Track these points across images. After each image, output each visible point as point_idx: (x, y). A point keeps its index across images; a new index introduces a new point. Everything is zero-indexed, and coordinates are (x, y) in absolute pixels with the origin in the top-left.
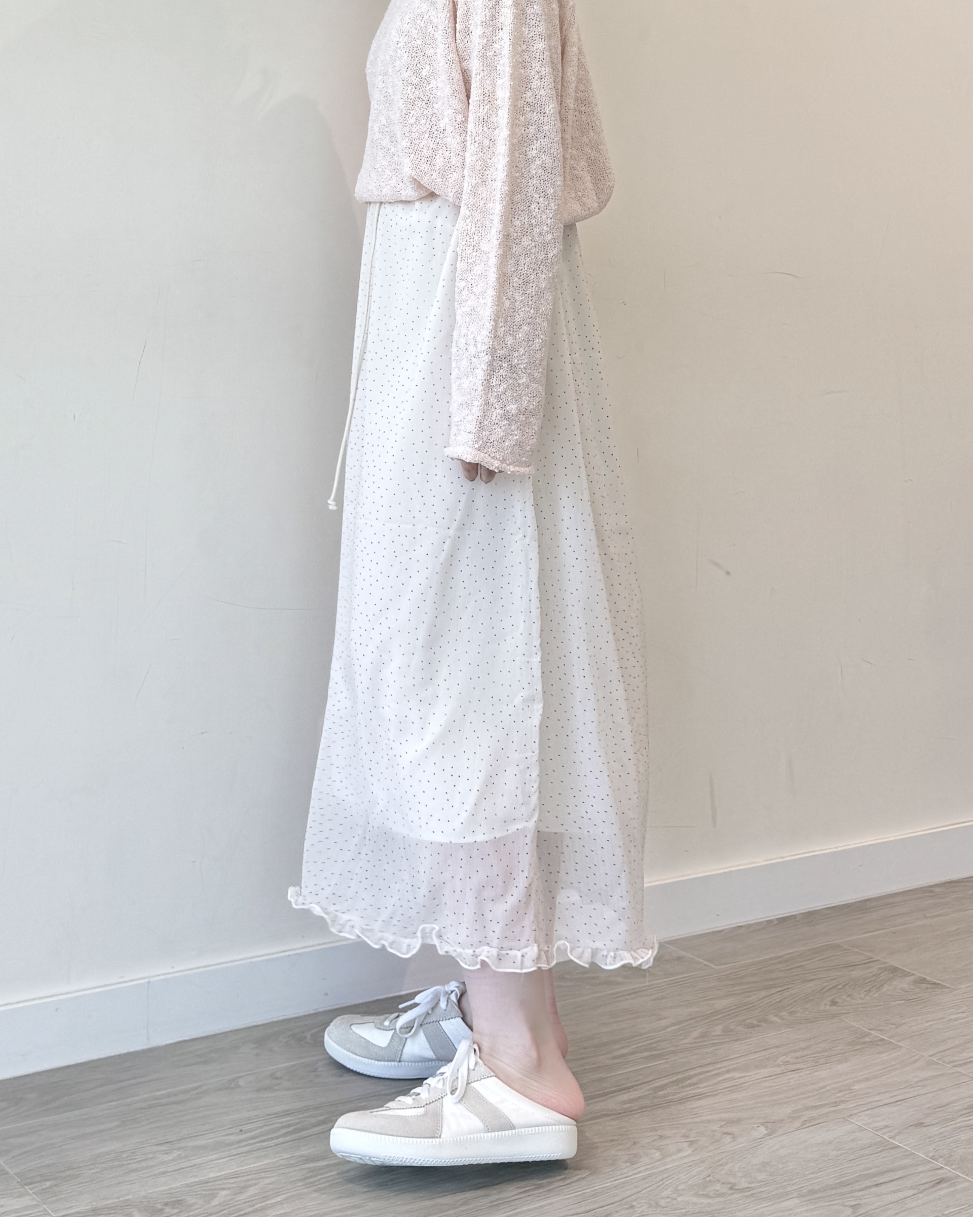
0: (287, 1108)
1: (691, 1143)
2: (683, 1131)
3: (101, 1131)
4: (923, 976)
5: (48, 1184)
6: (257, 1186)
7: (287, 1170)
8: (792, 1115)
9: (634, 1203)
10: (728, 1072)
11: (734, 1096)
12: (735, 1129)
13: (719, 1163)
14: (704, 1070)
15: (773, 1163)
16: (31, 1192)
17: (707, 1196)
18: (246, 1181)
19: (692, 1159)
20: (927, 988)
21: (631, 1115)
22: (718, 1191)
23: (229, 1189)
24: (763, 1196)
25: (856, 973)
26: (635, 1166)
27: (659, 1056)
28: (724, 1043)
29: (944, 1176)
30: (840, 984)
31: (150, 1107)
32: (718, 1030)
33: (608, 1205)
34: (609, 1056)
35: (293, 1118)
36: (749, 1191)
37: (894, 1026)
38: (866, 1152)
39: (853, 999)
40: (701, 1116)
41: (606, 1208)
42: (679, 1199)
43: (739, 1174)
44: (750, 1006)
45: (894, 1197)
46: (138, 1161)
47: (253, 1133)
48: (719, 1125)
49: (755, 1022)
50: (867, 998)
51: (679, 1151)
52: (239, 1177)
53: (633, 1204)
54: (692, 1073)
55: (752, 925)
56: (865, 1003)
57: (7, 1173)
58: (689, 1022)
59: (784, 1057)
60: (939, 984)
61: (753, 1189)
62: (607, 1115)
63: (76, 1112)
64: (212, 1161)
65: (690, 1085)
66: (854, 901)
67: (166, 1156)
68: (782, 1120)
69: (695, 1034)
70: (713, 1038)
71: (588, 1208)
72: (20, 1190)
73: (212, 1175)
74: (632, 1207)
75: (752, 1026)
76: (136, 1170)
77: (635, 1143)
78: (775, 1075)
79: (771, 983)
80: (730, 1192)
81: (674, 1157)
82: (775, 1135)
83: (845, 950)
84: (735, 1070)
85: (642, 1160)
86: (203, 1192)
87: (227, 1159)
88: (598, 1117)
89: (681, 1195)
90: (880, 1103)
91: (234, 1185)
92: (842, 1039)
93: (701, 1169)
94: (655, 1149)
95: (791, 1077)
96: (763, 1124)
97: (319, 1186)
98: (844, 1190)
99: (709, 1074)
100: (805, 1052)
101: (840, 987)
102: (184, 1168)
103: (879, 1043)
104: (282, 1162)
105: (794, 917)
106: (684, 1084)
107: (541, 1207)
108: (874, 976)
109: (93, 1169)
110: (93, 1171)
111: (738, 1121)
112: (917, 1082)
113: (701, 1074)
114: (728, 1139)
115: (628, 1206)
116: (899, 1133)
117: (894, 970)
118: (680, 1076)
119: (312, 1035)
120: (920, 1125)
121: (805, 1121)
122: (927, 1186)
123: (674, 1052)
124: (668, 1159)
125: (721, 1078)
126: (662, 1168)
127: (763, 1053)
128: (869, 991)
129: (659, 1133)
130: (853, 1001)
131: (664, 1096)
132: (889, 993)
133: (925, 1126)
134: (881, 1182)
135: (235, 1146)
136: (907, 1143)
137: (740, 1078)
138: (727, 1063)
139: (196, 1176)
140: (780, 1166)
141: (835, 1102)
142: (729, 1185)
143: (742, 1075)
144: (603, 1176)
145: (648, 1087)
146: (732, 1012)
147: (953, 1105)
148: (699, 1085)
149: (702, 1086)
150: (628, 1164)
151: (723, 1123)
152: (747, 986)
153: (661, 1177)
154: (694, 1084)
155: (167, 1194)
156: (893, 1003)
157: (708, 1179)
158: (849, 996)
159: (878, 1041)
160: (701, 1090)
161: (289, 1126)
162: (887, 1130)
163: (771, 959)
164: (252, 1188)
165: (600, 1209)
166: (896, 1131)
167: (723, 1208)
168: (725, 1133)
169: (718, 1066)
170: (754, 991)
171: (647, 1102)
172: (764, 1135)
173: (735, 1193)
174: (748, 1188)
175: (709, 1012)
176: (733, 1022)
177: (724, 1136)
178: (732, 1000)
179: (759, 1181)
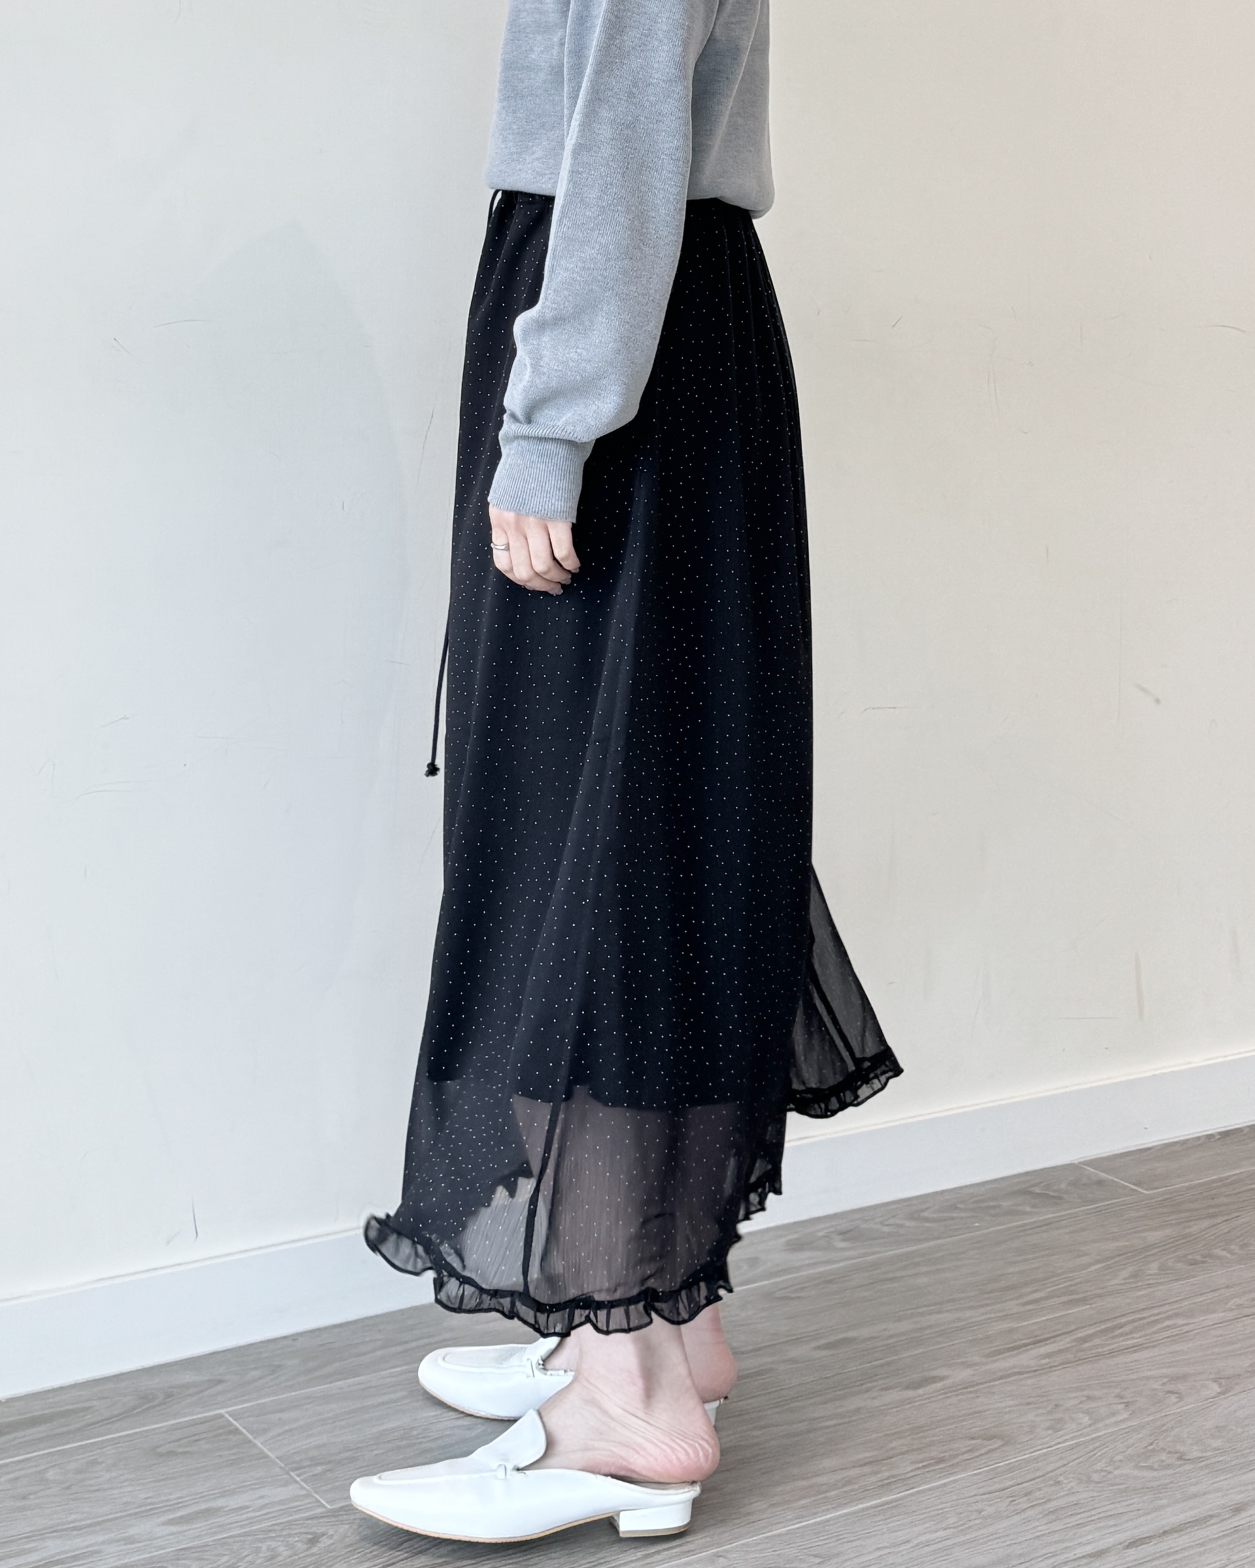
1: (1127, 1404)
2: (1117, 1391)
3: (382, 1404)
5: (319, 1469)
8: (1250, 1369)
9: (1061, 1478)
10: (1169, 1318)
11: (1177, 1347)
12: (1181, 1387)
13: (1163, 1428)
14: (1138, 1316)
15: (1230, 1427)
16: (298, 1479)
17: (1151, 1468)
19: (1130, 1424)
21: (1051, 1372)
22: (1163, 1461)
24: (1220, 1467)
26: (1060, 1433)
27: (1084, 1301)
28: (1162, 1284)
32: (1154, 1268)
33: (1027, 1482)
34: (1021, 1301)
36: (1203, 1461)
40: (1137, 1372)
41: (1025, 1485)
42: (1116, 1472)
43: (1190, 1441)
44: (1191, 1238)
48: (1160, 1383)
49: (1199, 1258)
51: (1113, 1414)
53: (1059, 1479)
54: (1124, 1320)
55: (1188, 1140)
57: (267, 1457)
58: (1117, 1259)
59: (1237, 1299)
61: (1206, 1458)
62: (1020, 1373)
63: (351, 1381)
65: (1121, 1335)
68: (1239, 1375)
69: (1125, 1274)
70: (1148, 1277)
71: (1002, 1486)
72: (284, 1476)
74: (1058, 1483)
75: (1194, 1263)
77: (1057, 1406)
78: (1227, 1321)
80: (1179, 1463)
81: (1108, 1422)
82: (1231, 1394)
84: (1176, 1315)
85: (1066, 1427)
88: (1010, 1375)
89: (1117, 1468)
93: (1140, 1436)
94: (1083, 1412)
95: (1246, 1322)
96: (1215, 1380)
99: (1146, 1321)
106: (1114, 1334)
107: (945, 1485)
110: (376, 1452)
111: (1184, 1377)
113: (1134, 1321)
114: (1173, 1398)
115: (1051, 1482)
118: (1109, 1325)
123: (1099, 1296)
124: (1100, 1425)
125: (1159, 1326)
126: (1094, 1436)
127: (1210, 1295)
129: (1086, 1393)
131: (1090, 1349)
137: (1184, 1325)
138: (1167, 1308)
140: (1240, 1430)
142: (1178, 1455)
143: (1185, 1322)
144: (1019, 1446)
145: (1068, 1340)
146: (1170, 1246)
148: (1132, 1335)
149: (1136, 1335)
150: (1050, 1432)
151: (1165, 1380)
152: (1188, 1214)
153: (1091, 1447)
154: (1127, 1334)
157: (1151, 1447)
160: (1136, 1341)
163: (1214, 1181)
165: (1017, 1487)
167: (1171, 1483)
168: (1170, 1392)
169: (1156, 1311)
170: (1195, 1220)
171: (1070, 1356)
172: (1219, 1393)
173: (1185, 1464)
174: (1201, 1458)
175: (1140, 1247)
176: (1171, 1258)
177: (1168, 1395)
178: (1168, 1231)
179: (1214, 1449)
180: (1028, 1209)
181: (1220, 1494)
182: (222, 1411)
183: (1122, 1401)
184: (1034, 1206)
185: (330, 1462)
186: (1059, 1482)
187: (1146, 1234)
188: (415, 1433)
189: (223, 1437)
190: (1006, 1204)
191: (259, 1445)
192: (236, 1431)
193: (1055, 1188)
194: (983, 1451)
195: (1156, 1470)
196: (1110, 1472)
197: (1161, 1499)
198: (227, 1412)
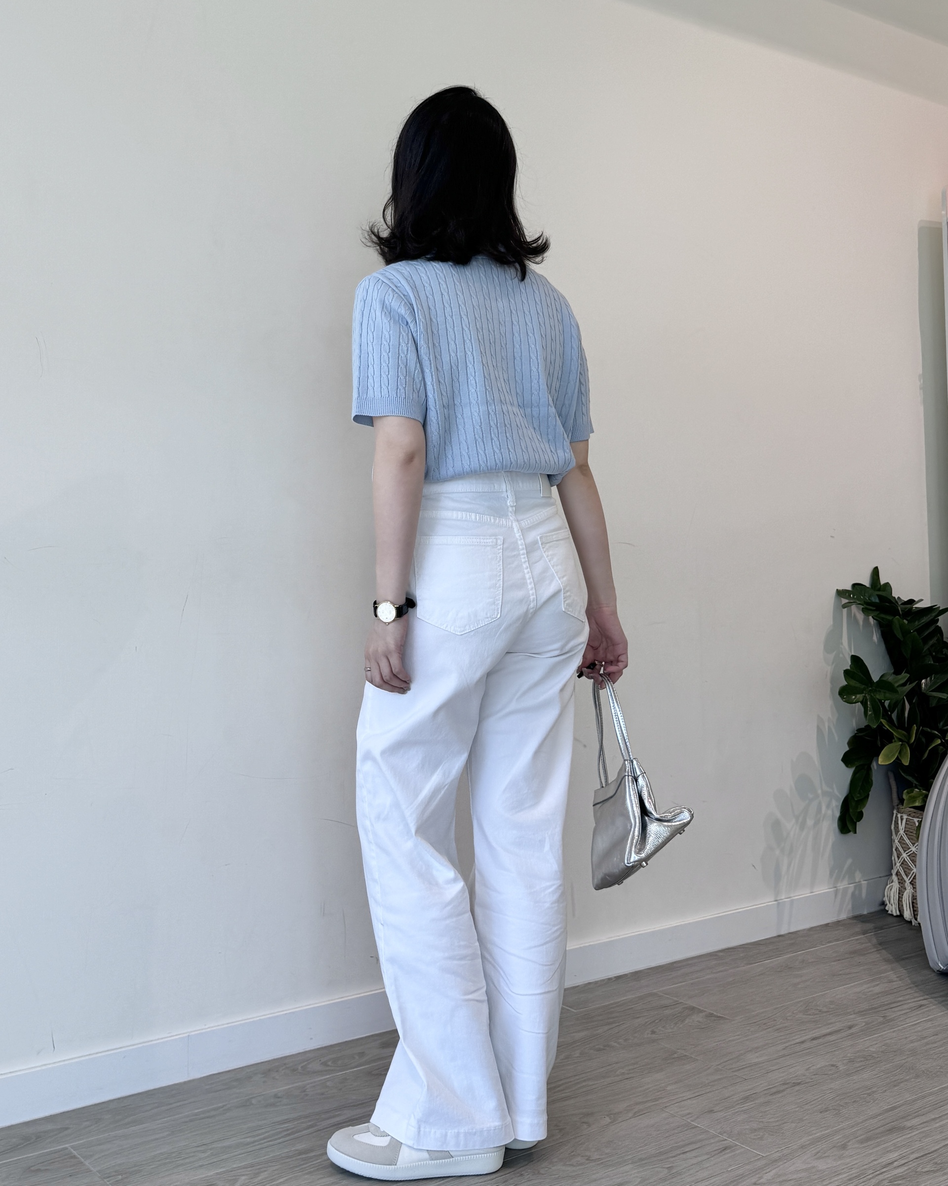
0: (286, 1118)
1: (561, 1130)
3: (157, 1139)
4: (712, 1012)
5: (120, 1177)
6: (266, 1173)
7: (287, 1160)
8: (627, 1109)
10: (585, 1081)
12: (589, 1120)
13: (580, 1142)
17: (572, 1165)
18: (259, 1169)
20: (715, 1020)
23: (247, 1175)
25: (667, 1012)
29: (727, 1145)
30: (657, 1019)
31: (191, 1121)
35: (290, 1124)
37: (693, 1046)
38: (676, 1131)
39: (666, 1029)
44: (598, 1036)
45: (695, 1161)
46: (183, 1159)
47: (262, 1136)
49: (602, 1047)
50: (675, 1028)
52: (253, 1167)
55: (598, 981)
56: (674, 1032)
57: (91, 1171)
59: (622, 1070)
60: (722, 1017)
61: (602, 1159)
64: (236, 1156)
66: (665, 963)
67: (203, 1154)
68: (620, 1112)
72: (101, 1182)
73: (235, 1166)
75: (599, 1050)
76: (182, 1165)
78: (616, 1082)
79: (611, 1020)
80: (587, 1162)
82: (617, 1122)
83: (660, 996)
84: (589, 1079)
86: (230, 1178)
87: (245, 1154)
90: (685, 1098)
91: (250, 1172)
92: (659, 1056)
95: (626, 1082)
96: (608, 1115)
97: (309, 1170)
98: (662, 1157)
100: (635, 1066)
101: (657, 1021)
102: (214, 1162)
103: (684, 1057)
104: (283, 1155)
105: (625, 975)
108: (679, 1013)
109: (152, 1165)
110: (152, 1167)
111: (592, 1114)
112: (708, 1083)
114: (585, 1126)
115: (518, 1175)
116: (698, 1117)
117: (693, 1009)
119: (302, 1067)
120: (711, 1111)
121: (635, 1112)
122: (717, 1152)
125: (579, 1086)
127: (607, 1068)
128: (676, 1024)
130: (666, 1031)
132: (690, 1024)
133: (714, 1112)
134: (686, 1151)
135: (251, 1145)
136: (703, 1124)
137: (593, 1085)
138: (583, 1075)
139: (224, 1167)
140: (620, 1143)
141: (655, 1099)
142: (587, 1158)
146: (586, 1041)
147: (732, 1097)
148: (565, 1091)
149: (567, 1091)
151: (582, 1116)
152: (596, 1023)
154: (562, 1090)
155: (205, 1180)
156: (693, 1031)
158: (663, 1027)
159: (684, 1056)
161: (288, 1130)
162: (690, 1116)
164: (262, 1174)
166: (696, 1116)
167: (583, 1173)
168: (583, 1123)
169: (577, 1077)
170: (600, 1026)
172: (610, 1122)
173: (590, 1163)
174: (599, 1159)
175: (571, 1042)
176: (587, 1048)
178: (586, 1032)
179: (606, 1154)
181: (608, 1179)
182: (67, 1146)
183: (558, 1128)
185: (126, 1173)
186: (522, 1174)
187: (574, 1034)
188: (174, 1155)
189: (68, 1160)
191: (87, 1163)
192: (74, 1157)
195: (575, 1166)
197: (577, 1183)
198: (70, 1146)
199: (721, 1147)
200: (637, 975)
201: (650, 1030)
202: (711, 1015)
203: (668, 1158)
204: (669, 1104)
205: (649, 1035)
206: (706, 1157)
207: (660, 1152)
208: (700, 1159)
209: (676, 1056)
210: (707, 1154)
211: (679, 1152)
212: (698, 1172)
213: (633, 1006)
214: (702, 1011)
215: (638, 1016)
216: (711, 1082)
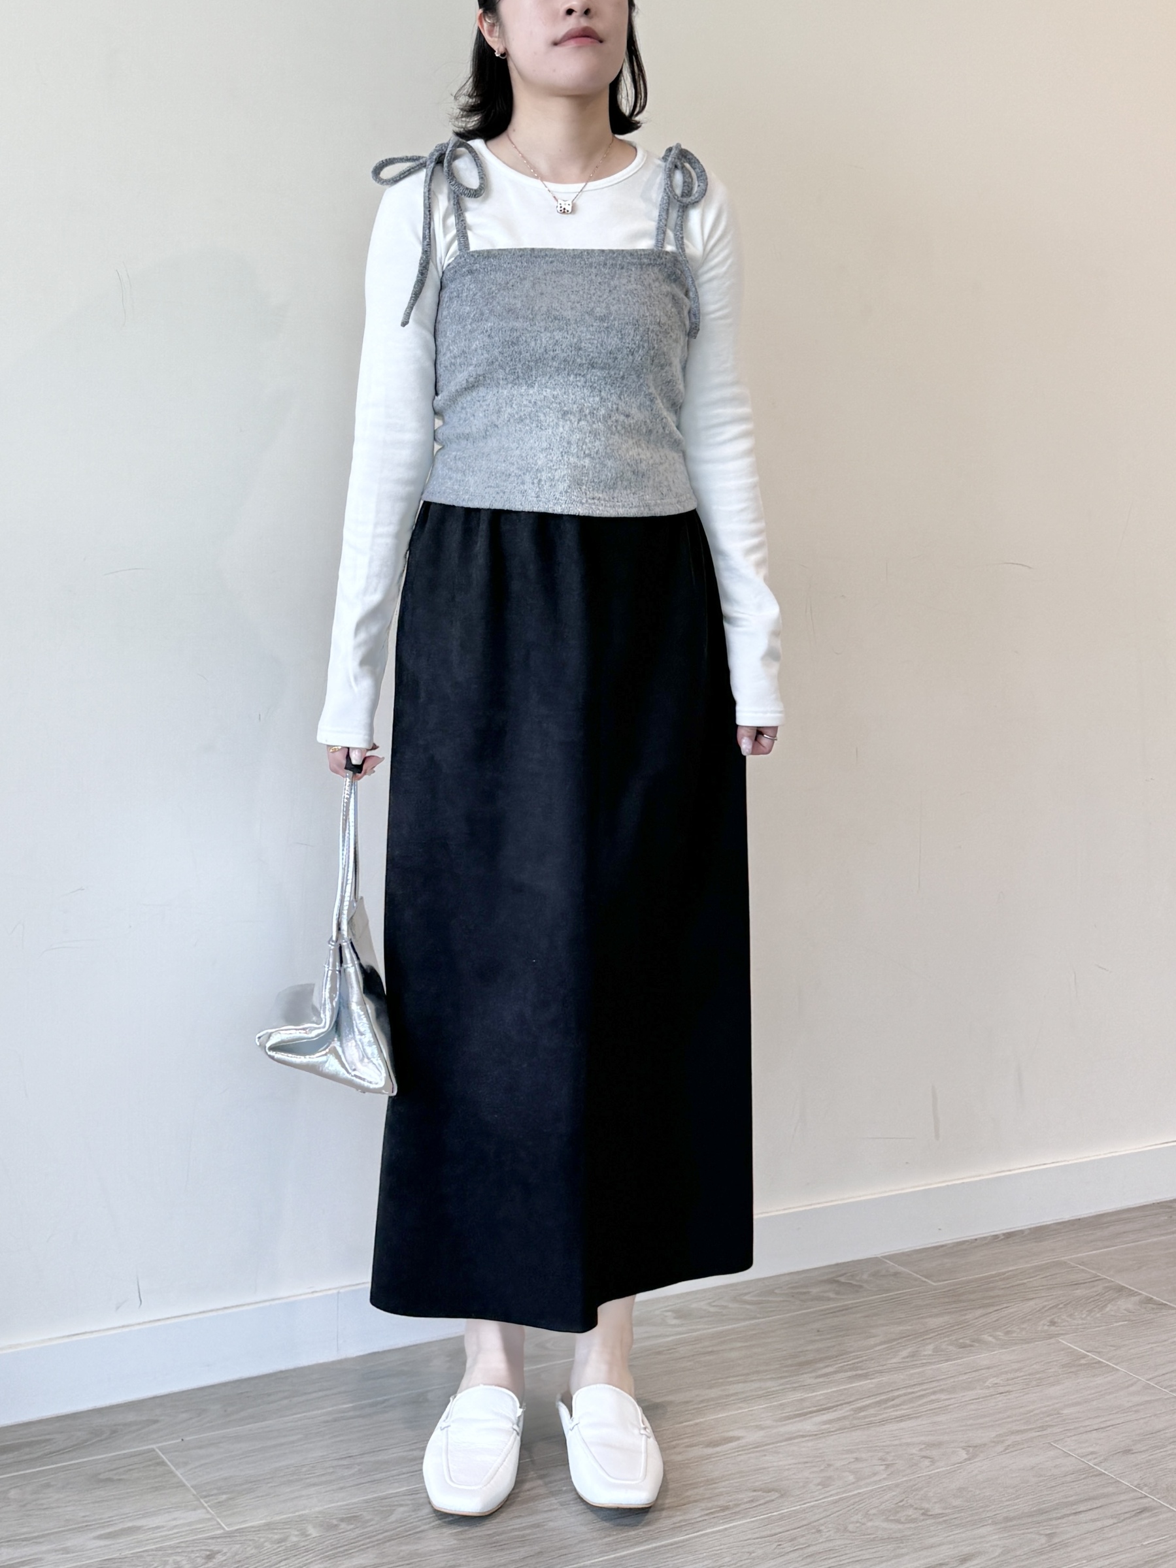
1: (888, 1466)
2: (881, 1454)
3: (283, 1444)
4: (1151, 1296)
8: (995, 1440)
9: (822, 1528)
10: (934, 1393)
11: (940, 1418)
12: (934, 1453)
13: (915, 1488)
14: (910, 1390)
15: (970, 1489)
17: (898, 1521)
19: (888, 1483)
20: (1154, 1309)
21: (831, 1436)
22: (910, 1516)
24: (956, 1523)
25: (1079, 1292)
26: (827, 1489)
28: (934, 1363)
29: (1147, 1506)
30: (1062, 1303)
31: (335, 1421)
33: (792, 1530)
34: (814, 1374)
36: (943, 1517)
37: (1114, 1349)
39: (1074, 1319)
40: (902, 1438)
41: (790, 1532)
42: (870, 1524)
43: (935, 1500)
44: (966, 1324)
45: (1093, 1526)
46: (318, 1476)
48: (918, 1449)
49: (969, 1342)
50: (1089, 1318)
54: (898, 1393)
55: (977, 1240)
56: (1086, 1324)
58: (899, 1341)
59: (996, 1379)
60: (1165, 1304)
61: (947, 1515)
62: (803, 1436)
65: (893, 1406)
66: (1087, 1216)
67: (345, 1471)
68: (985, 1445)
69: (905, 1353)
70: (924, 1357)
71: (773, 1532)
74: (819, 1531)
75: (964, 1346)
76: (314, 1485)
77: (829, 1465)
78: (984, 1397)
79: (990, 1301)
80: (922, 1518)
81: (868, 1481)
82: (977, 1460)
83: (1072, 1267)
84: (942, 1391)
85: (833, 1483)
88: (794, 1438)
89: (871, 1521)
90: (1088, 1429)
92: (1057, 1361)
93: (895, 1494)
94: (849, 1472)
95: (1001, 1399)
96: (965, 1448)
98: (1043, 1518)
99: (917, 1395)
100: (1019, 1374)
101: (1061, 1306)
102: (364, 1483)
103: (1096, 1365)
105: (1022, 1231)
106: (887, 1405)
107: (726, 1529)
108: (1099, 1295)
109: (272, 1483)
111: (939, 1445)
112: (1129, 1407)
113: (905, 1395)
114: (927, 1462)
115: (815, 1530)
116: (1105, 1460)
117: (1121, 1289)
118: (886, 1397)
120: (1128, 1452)
121: (1009, 1446)
122: (1127, 1514)
124: (862, 1483)
125: (925, 1400)
126: (856, 1492)
127: (974, 1374)
128: (1090, 1311)
129: (855, 1455)
130: (1074, 1321)
131: (865, 1417)
132: (1113, 1313)
133: (1133, 1453)
134: (1081, 1510)
136: (1114, 1470)
137: (948, 1399)
138: (934, 1384)
139: (376, 1492)
140: (978, 1492)
141: (1043, 1427)
142: (921, 1512)
144: (792, 1499)
145: (849, 1408)
146: (947, 1330)
148: (904, 1407)
149: (907, 1407)
150: (820, 1487)
151: (923, 1446)
152: (965, 1304)
153: (852, 1501)
154: (898, 1406)
156: (1117, 1324)
157: (901, 1504)
158: (1071, 1316)
159: (1096, 1363)
160: (904, 1411)
162: (1095, 1456)
163: (992, 1276)
166: (1104, 1458)
167: (913, 1534)
168: (925, 1457)
169: (927, 1387)
170: (972, 1309)
171: (847, 1423)
172: (965, 1459)
173: (928, 1519)
174: (942, 1514)
175: (923, 1330)
176: (946, 1342)
177: (922, 1460)
178: (946, 1318)
179: (954, 1507)
180: (832, 1295)
184: (838, 1293)
187: (929, 1320)
190: (815, 1291)
191: (179, 1475)
192: (162, 1463)
193: (858, 1278)
194: (762, 1501)
195: (903, 1523)
196: (863, 1524)
198: (158, 1447)
199: (1137, 1507)
200: (1039, 1233)
201: (1049, 1319)
202: (1149, 1300)
203: (1051, 1519)
204: (1062, 1437)
205: (1046, 1328)
206: (1111, 1521)
207: (1039, 1510)
208: (1099, 1524)
209: (1083, 1361)
210: (1112, 1517)
211: (1068, 1512)
212: (1094, 1543)
213: (1025, 1281)
214: (1133, 1294)
215: (1034, 1296)
216: (1133, 1406)
